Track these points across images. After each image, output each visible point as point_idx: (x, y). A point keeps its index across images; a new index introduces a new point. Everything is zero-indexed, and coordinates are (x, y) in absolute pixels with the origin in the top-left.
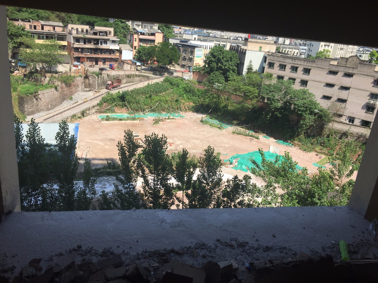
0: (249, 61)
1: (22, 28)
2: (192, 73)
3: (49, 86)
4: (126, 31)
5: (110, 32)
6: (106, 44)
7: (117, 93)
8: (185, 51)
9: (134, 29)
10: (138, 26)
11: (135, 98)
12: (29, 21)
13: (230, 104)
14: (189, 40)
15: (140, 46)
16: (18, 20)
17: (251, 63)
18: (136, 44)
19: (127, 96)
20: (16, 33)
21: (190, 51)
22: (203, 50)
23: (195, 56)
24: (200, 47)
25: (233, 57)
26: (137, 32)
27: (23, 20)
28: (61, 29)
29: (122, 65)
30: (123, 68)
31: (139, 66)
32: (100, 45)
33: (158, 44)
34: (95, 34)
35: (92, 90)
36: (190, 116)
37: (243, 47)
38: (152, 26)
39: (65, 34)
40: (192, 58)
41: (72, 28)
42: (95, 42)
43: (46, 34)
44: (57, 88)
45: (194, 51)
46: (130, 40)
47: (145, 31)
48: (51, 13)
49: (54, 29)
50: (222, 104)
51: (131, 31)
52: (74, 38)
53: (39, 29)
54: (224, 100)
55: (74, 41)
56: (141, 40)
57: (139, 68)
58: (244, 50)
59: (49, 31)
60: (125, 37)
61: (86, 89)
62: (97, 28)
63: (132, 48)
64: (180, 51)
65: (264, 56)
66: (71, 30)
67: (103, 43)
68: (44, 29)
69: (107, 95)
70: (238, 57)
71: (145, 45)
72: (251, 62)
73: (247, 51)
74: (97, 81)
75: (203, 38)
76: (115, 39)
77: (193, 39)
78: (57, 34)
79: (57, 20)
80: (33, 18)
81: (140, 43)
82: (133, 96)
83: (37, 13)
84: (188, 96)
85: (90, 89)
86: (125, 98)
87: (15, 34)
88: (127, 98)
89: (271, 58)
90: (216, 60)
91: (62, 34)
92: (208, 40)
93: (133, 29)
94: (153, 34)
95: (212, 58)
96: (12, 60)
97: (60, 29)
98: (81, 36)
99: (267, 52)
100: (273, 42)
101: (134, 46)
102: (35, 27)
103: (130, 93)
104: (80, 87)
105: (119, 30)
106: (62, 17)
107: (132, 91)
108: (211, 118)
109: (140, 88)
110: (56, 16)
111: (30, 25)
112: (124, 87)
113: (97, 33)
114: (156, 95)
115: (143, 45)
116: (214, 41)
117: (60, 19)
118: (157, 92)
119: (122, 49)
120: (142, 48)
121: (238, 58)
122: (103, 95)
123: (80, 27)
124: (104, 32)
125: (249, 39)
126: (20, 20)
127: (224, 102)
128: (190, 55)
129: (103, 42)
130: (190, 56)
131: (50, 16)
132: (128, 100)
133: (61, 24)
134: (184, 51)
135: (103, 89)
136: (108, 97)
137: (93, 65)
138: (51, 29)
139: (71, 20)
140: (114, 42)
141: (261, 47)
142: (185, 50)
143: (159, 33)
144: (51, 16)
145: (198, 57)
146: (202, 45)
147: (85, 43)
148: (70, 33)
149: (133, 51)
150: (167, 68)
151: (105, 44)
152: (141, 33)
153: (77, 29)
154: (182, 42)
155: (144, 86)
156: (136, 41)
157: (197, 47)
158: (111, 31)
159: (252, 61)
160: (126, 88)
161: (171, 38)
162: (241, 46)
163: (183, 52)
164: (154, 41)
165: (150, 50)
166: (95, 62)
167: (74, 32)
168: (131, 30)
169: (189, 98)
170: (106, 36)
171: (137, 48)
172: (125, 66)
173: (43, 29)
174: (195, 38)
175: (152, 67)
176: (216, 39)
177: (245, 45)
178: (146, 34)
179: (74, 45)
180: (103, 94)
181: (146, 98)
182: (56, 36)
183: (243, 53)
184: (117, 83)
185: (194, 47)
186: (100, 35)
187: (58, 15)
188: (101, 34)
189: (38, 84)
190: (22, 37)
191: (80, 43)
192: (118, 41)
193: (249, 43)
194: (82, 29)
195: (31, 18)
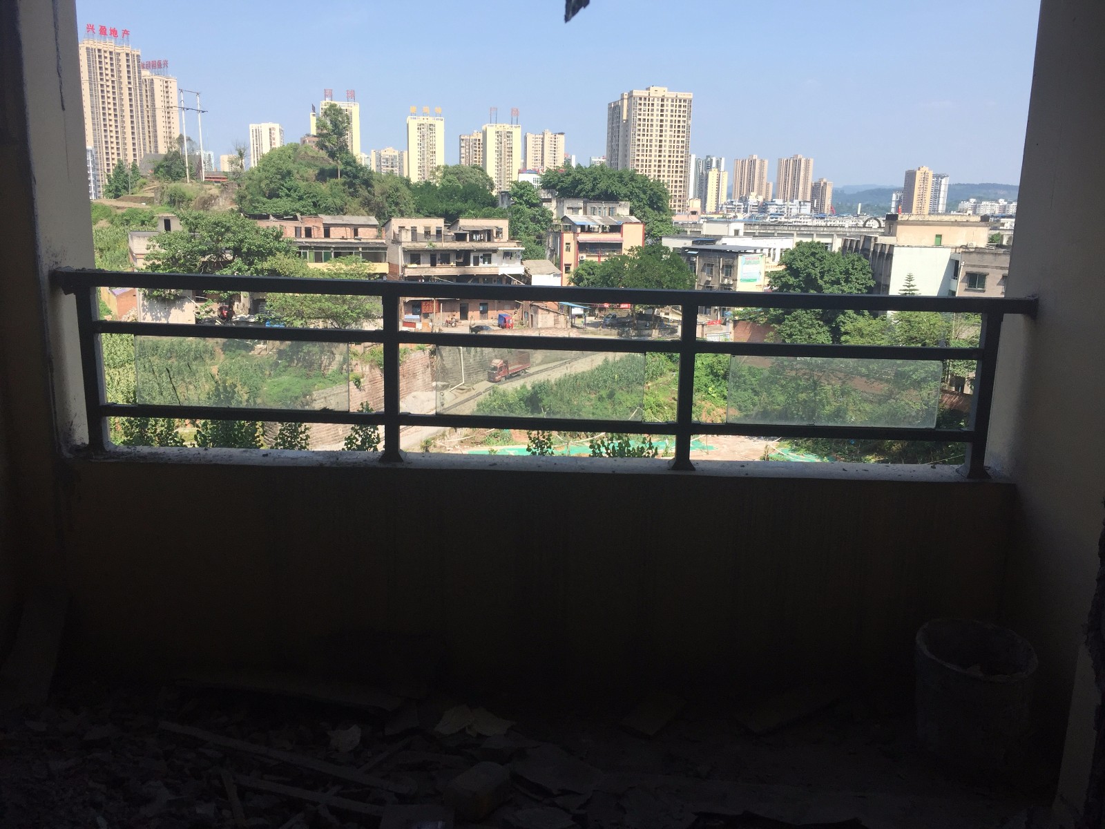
0: (905, 276)
1: (275, 234)
2: (731, 325)
3: (342, 377)
4: (541, 227)
5: (499, 232)
6: (490, 262)
7: (519, 388)
8: (709, 267)
9: (564, 219)
10: (575, 210)
11: (569, 402)
12: (295, 218)
13: (851, 407)
14: (720, 237)
15: (582, 262)
16: (267, 217)
17: (912, 283)
18: (569, 257)
19: (547, 396)
20: (260, 246)
21: (723, 266)
22: (762, 260)
23: (739, 278)
24: (752, 251)
25: (853, 269)
26: (571, 227)
27: (279, 217)
28: (374, 232)
29: (532, 315)
30: (534, 323)
31: (580, 316)
32: (472, 265)
33: (630, 250)
34: (460, 237)
35: (452, 387)
36: (728, 446)
37: (882, 240)
38: (613, 208)
39: (383, 243)
40: (729, 285)
41: (402, 228)
42: (461, 260)
43: (335, 248)
44: (360, 382)
45: (735, 263)
46: (554, 250)
47: (595, 222)
48: (348, 196)
49: (356, 233)
50: (827, 408)
51: (556, 225)
52: (407, 252)
53: (318, 237)
54: (834, 394)
55: (405, 260)
56: (582, 247)
57: (578, 322)
58: (887, 247)
59: (343, 238)
60: (540, 243)
61: (434, 384)
62: (465, 223)
63: (560, 268)
64: (695, 268)
65: (951, 260)
66: (397, 232)
67: (481, 260)
68: (331, 234)
69: (490, 395)
70: (870, 270)
71: (595, 259)
72: (910, 278)
73: (896, 249)
74: (464, 359)
75: (762, 231)
76: (512, 246)
77: (732, 233)
78: (363, 246)
79: (365, 213)
80: (302, 210)
81: (580, 255)
82: (562, 395)
83: (314, 200)
84: (721, 388)
85: (445, 383)
86: (541, 400)
87: (258, 251)
88: (545, 402)
89: (975, 259)
90: (800, 281)
91: (376, 243)
92: (776, 235)
93: (562, 219)
94: (616, 229)
95: (789, 277)
96: (249, 318)
97: (371, 233)
98: (424, 245)
99: (961, 247)
100: (978, 219)
101: (565, 265)
102: (308, 233)
103: (555, 388)
104: (420, 376)
105: (523, 226)
106: (378, 204)
107: (560, 384)
108: (794, 451)
109: (583, 372)
110: (361, 202)
111: (296, 227)
112: (537, 373)
113: (466, 234)
114: (628, 392)
115: (589, 259)
116: (795, 234)
117: (371, 210)
118: (629, 383)
119: (530, 272)
120: (586, 267)
121: (869, 272)
122: (480, 399)
123: (421, 224)
124: (484, 231)
125: (900, 216)
126: (271, 218)
127: (832, 400)
128: (725, 278)
129: (481, 257)
130: (722, 281)
131: (346, 204)
132: (550, 407)
133: (373, 220)
134: (707, 268)
135: (483, 382)
136: (495, 401)
137: (454, 320)
138: (348, 233)
139: (400, 210)
140: (508, 254)
141: (939, 236)
142: (709, 265)
143: (631, 223)
144: (348, 203)
145: (749, 281)
146: (758, 248)
147: (433, 264)
148: (396, 241)
149: (561, 275)
150: (658, 318)
151: (486, 263)
152: (583, 227)
153: (414, 230)
154: (699, 244)
155: (594, 367)
156: (568, 249)
157: (745, 253)
158: (502, 229)
159: (915, 277)
160: (544, 373)
161: (667, 236)
162: (876, 239)
163: (703, 270)
164: (619, 246)
165: (609, 269)
166: (459, 313)
167: (406, 237)
168: (555, 222)
169: (724, 395)
170: (489, 240)
171: (572, 269)
172: (540, 316)
173: (327, 234)
174: (737, 232)
175: (614, 317)
176: (799, 230)
177: (890, 232)
178: (596, 230)
179: (406, 270)
180: (479, 394)
181: (601, 399)
182: (360, 249)
183: (884, 257)
184: (519, 363)
185: (733, 254)
186: (472, 240)
187: (367, 199)
188: (474, 237)
189: (312, 373)
190: (274, 255)
191: (422, 265)
192: (519, 254)
193: (899, 228)
194: (426, 228)
195: (298, 211)
